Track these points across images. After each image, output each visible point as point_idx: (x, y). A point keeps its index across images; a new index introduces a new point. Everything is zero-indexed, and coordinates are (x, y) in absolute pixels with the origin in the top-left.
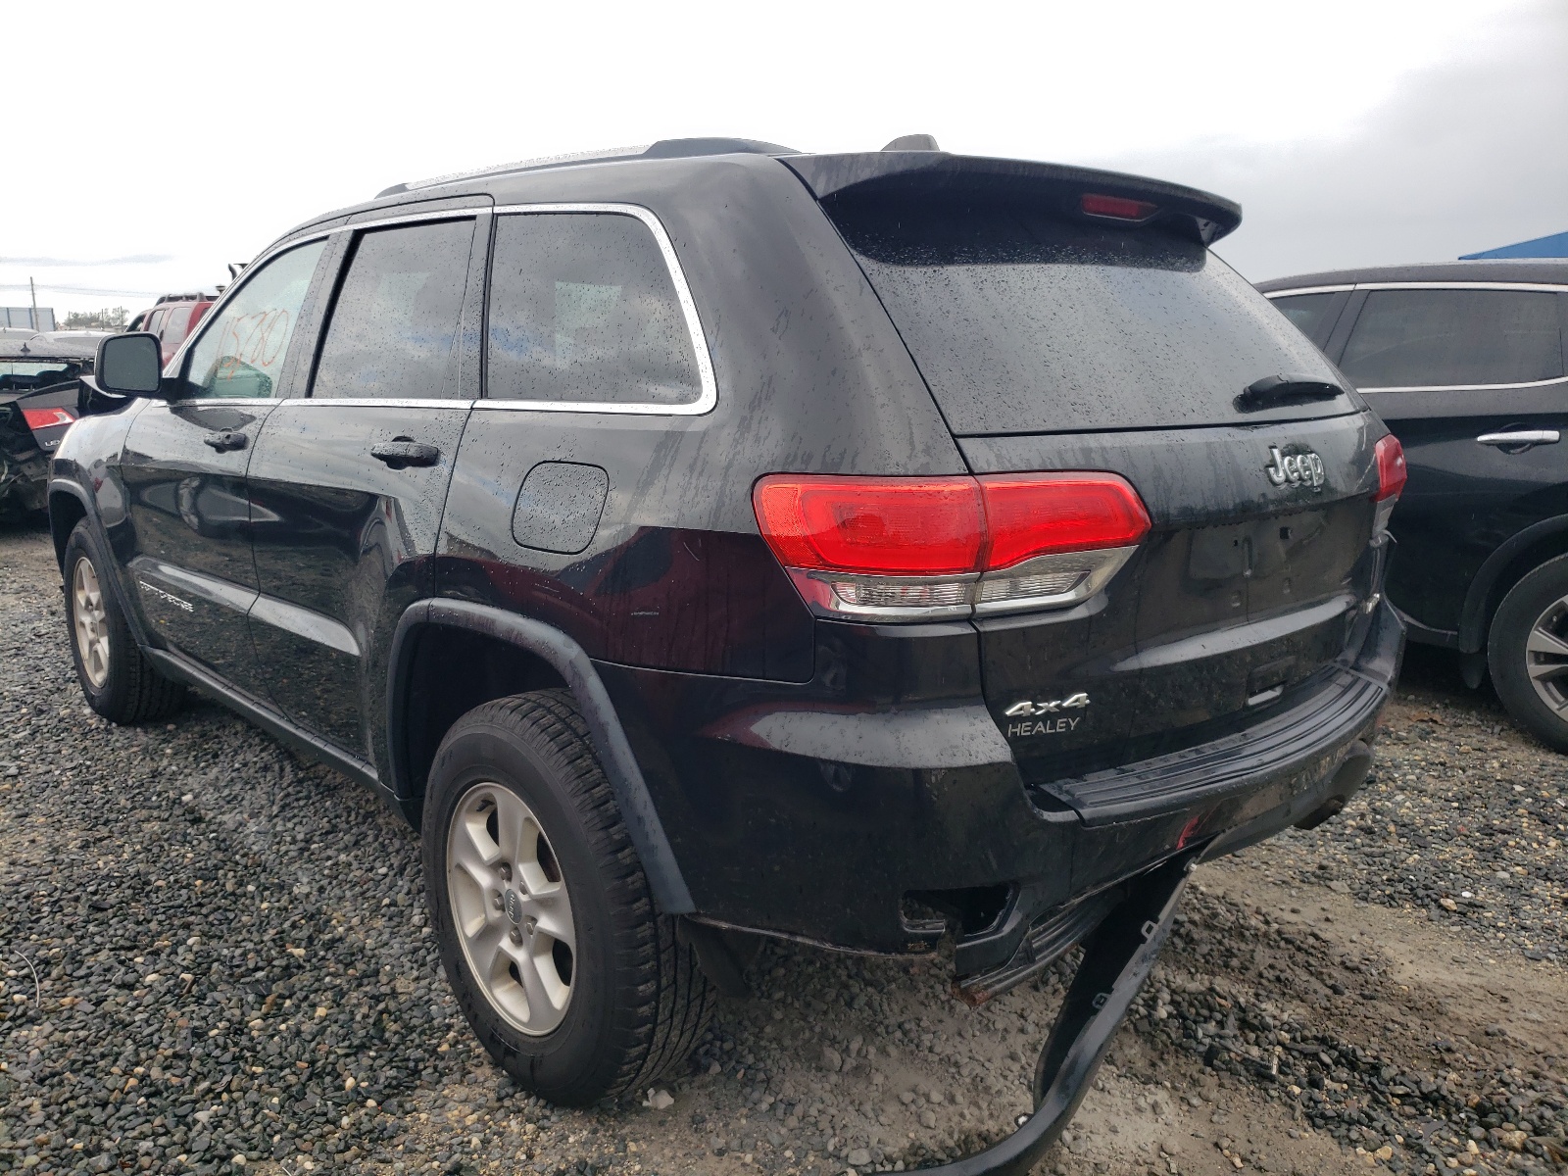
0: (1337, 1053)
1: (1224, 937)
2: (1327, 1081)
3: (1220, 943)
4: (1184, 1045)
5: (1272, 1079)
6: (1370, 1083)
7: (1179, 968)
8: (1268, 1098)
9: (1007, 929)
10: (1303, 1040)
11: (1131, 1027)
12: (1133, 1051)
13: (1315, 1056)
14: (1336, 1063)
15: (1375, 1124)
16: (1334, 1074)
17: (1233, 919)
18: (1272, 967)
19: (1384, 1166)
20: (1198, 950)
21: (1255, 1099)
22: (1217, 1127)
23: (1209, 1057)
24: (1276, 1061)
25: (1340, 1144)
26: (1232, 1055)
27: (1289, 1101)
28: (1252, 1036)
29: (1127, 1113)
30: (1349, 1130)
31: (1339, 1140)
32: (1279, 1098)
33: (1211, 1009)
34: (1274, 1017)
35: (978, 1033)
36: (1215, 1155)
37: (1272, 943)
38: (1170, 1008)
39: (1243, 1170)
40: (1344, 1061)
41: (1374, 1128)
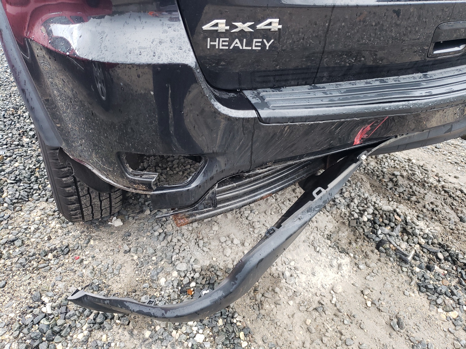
0: (448, 254)
1: (414, 185)
2: (437, 268)
3: (411, 188)
4: (369, 236)
5: (406, 262)
6: (460, 272)
7: (384, 197)
8: (401, 272)
9: (193, 185)
10: (432, 244)
11: (347, 223)
12: (344, 234)
13: (435, 254)
14: (446, 259)
15: (454, 297)
16: (442, 265)
17: (422, 177)
18: (432, 203)
19: (451, 321)
20: (398, 190)
21: (394, 270)
22: (367, 282)
23: (379, 245)
24: (413, 252)
25: (430, 303)
26: (391, 246)
27: (411, 275)
28: (406, 237)
29: (325, 266)
30: (438, 297)
31: (431, 302)
32: (407, 272)
33: (390, 221)
34: (421, 230)
35: (273, 213)
36: (360, 297)
37: (437, 191)
38: (370, 217)
39: (370, 308)
40: (450, 259)
41: (453, 299)
